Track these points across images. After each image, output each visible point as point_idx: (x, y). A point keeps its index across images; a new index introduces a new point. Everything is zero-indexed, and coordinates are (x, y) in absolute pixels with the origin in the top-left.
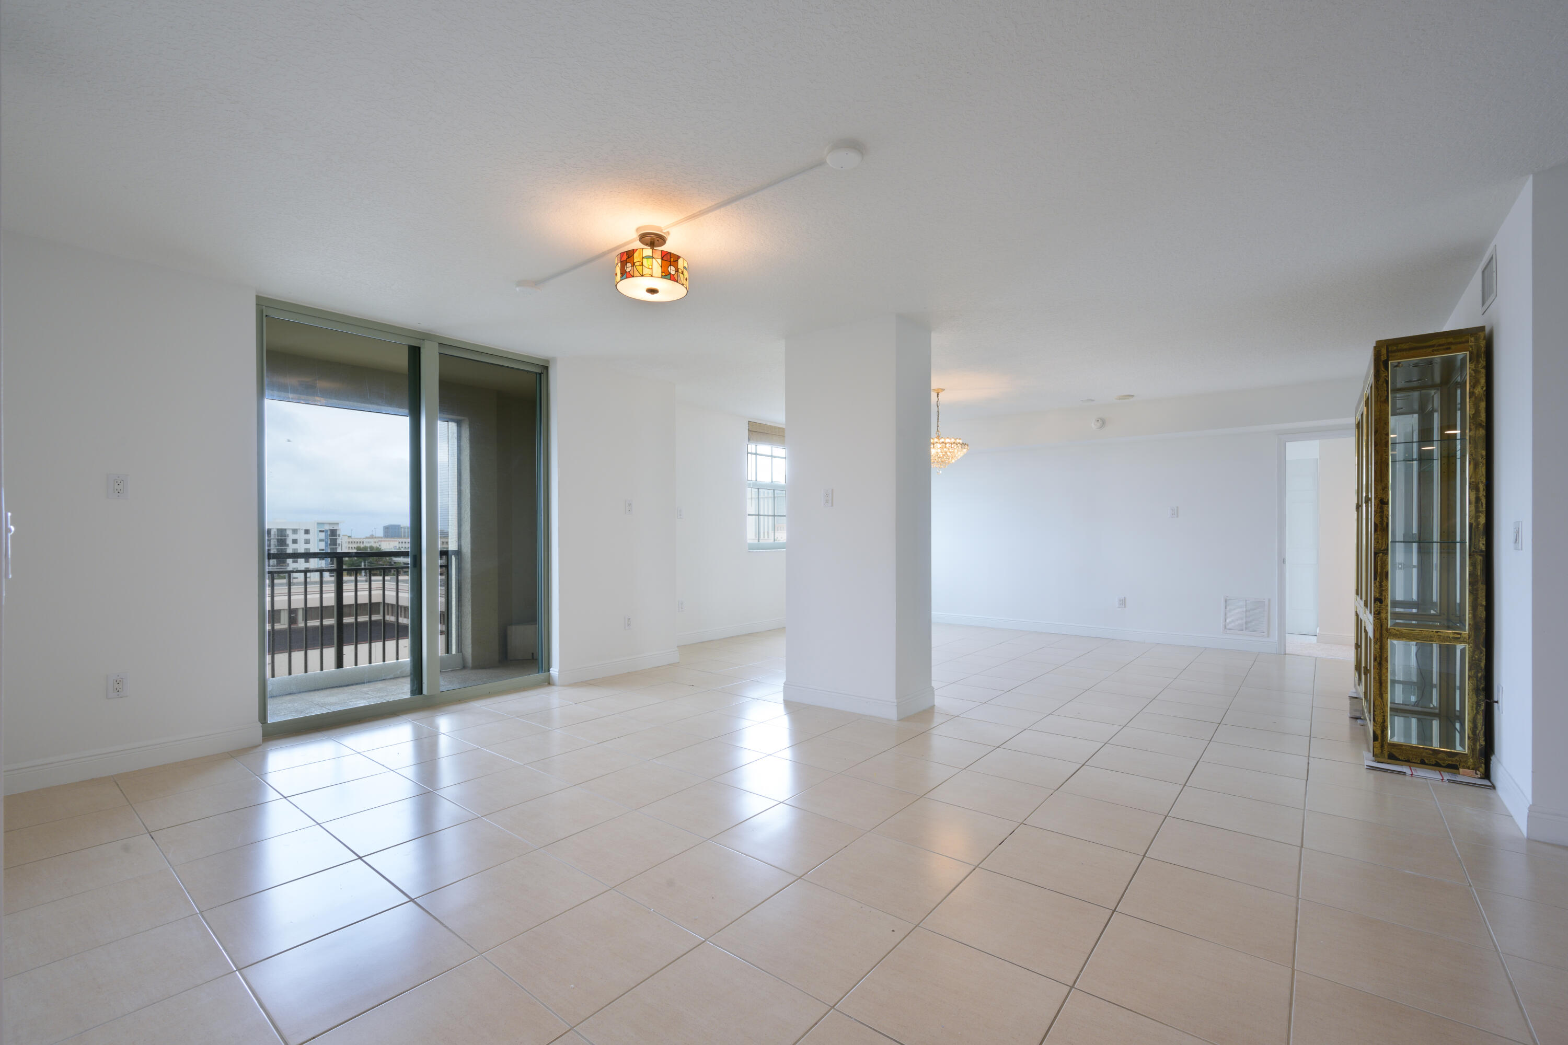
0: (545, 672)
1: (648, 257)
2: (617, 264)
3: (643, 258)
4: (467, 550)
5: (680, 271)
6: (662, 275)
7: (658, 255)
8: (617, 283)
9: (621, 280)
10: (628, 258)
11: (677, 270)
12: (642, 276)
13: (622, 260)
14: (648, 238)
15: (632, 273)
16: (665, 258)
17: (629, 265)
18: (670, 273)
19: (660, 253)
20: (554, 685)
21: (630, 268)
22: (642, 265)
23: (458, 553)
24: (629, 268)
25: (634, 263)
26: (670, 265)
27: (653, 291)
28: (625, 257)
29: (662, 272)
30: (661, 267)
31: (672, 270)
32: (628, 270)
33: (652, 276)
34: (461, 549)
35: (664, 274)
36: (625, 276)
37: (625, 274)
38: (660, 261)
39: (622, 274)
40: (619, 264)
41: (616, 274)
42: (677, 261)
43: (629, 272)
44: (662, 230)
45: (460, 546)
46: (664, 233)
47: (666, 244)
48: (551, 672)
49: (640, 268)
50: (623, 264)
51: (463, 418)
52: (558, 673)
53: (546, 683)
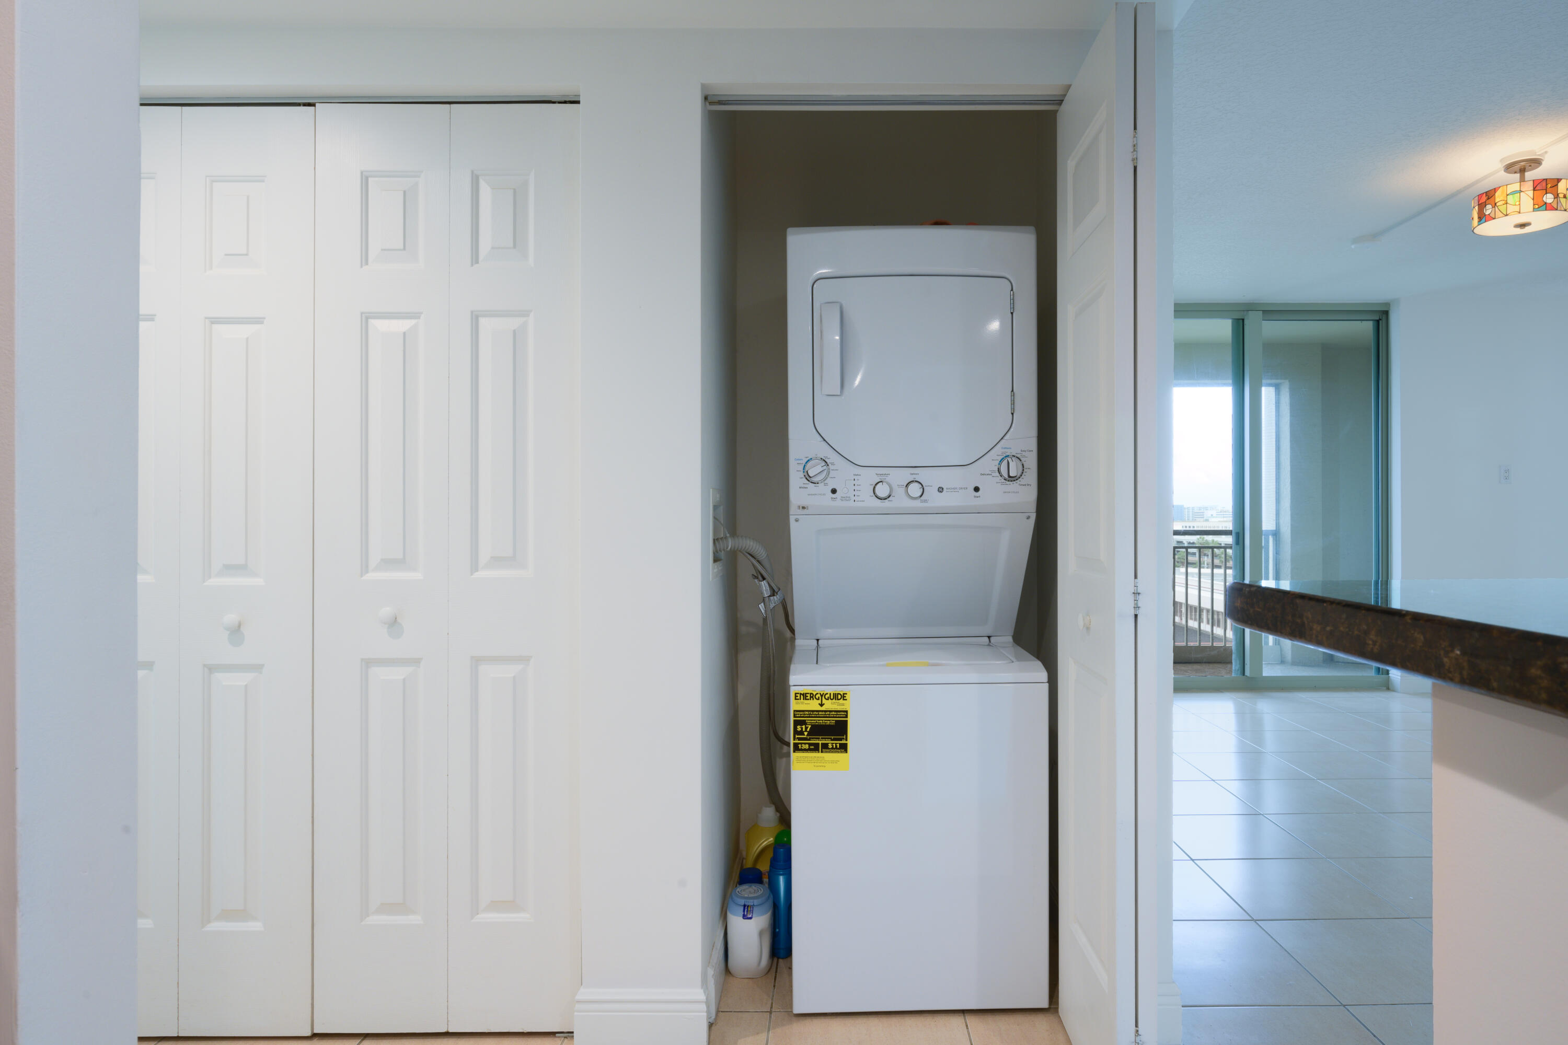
0: (1382, 674)
1: (1513, 193)
2: (1474, 207)
3: (1507, 195)
4: (1286, 530)
5: (1561, 196)
6: (1534, 208)
7: (1529, 186)
8: (1474, 229)
9: (1478, 225)
10: (1488, 199)
11: (1556, 196)
12: (1507, 215)
13: (1480, 203)
14: (1517, 167)
15: (1492, 215)
16: (1538, 188)
17: (1489, 207)
18: (1546, 203)
19: (1532, 182)
20: (1394, 691)
21: (1491, 210)
22: (1507, 203)
23: (1276, 534)
24: (1488, 210)
25: (1495, 204)
26: (1546, 193)
27: (1523, 226)
28: (1484, 198)
29: (1534, 205)
30: (1533, 199)
31: (1549, 198)
32: (1487, 213)
33: (1520, 213)
34: (1279, 529)
35: (1537, 206)
36: (1484, 220)
37: (1482, 218)
38: (1531, 193)
39: (1480, 218)
40: (1477, 208)
41: (1473, 219)
42: (1557, 185)
43: (1489, 214)
44: (1536, 152)
45: (1278, 525)
46: (1539, 155)
47: (1542, 166)
48: (1390, 675)
49: (1503, 208)
50: (1482, 206)
51: (1282, 381)
52: (1399, 678)
53: (1385, 688)
